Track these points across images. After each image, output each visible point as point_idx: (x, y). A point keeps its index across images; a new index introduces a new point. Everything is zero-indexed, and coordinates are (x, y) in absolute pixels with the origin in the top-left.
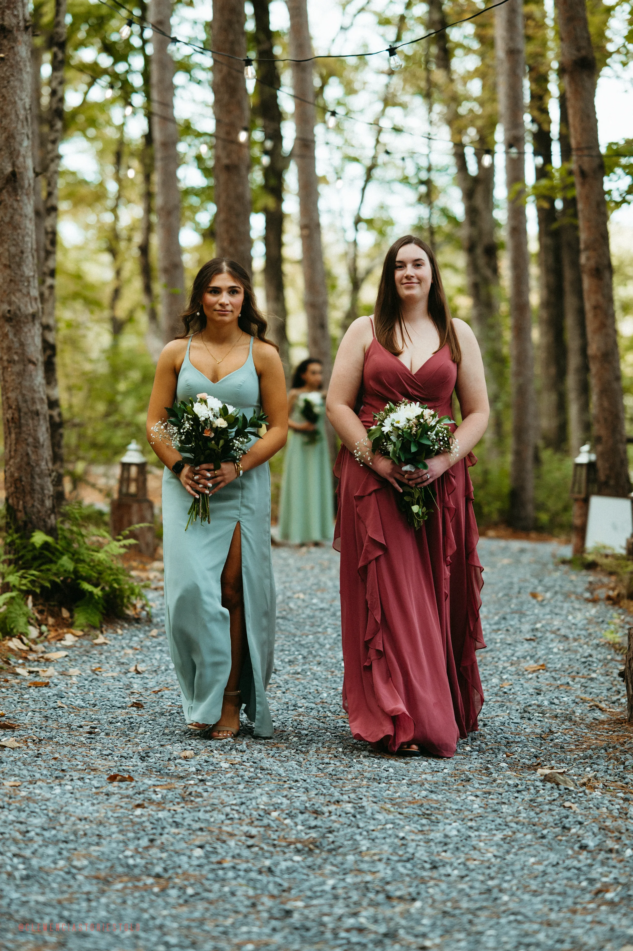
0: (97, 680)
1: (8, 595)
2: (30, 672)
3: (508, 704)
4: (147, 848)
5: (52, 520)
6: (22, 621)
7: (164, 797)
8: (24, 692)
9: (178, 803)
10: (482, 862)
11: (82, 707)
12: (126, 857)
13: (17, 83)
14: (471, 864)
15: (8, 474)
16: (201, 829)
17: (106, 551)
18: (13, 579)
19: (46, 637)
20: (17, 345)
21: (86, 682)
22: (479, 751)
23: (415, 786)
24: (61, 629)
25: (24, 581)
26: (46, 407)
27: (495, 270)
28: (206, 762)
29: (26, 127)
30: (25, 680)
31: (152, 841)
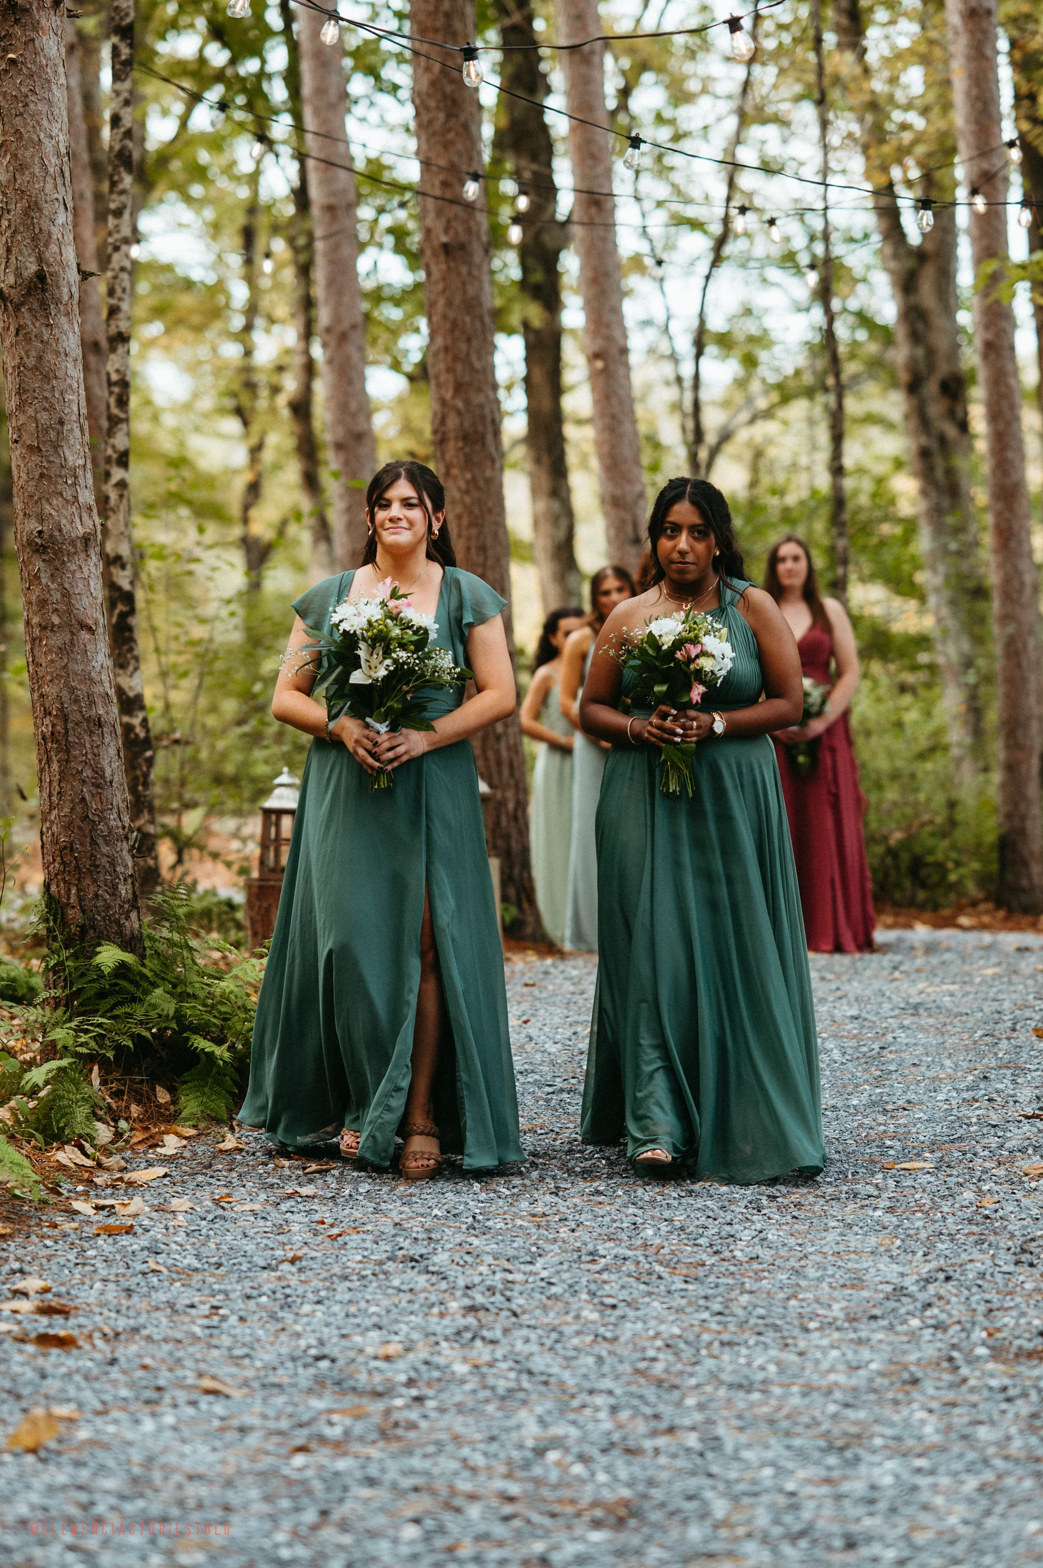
0: (224, 1219)
1: (54, 1064)
2: (98, 1208)
3: (992, 1238)
4: (314, 1528)
5: (133, 923)
6: (81, 1112)
7: (347, 1433)
8: (86, 1245)
9: (374, 1442)
10: (940, 1533)
11: (196, 1270)
12: (277, 1546)
13: (42, 107)
14: (920, 1538)
15: (47, 839)
16: (416, 1489)
17: (236, 977)
18: (60, 1035)
19: (127, 1141)
20: (57, 596)
21: (204, 1223)
22: (935, 1327)
23: (815, 1395)
24: (155, 1125)
25: (83, 1038)
26: (115, 709)
27: (963, 426)
28: (427, 1363)
29: (61, 188)
30: (89, 1223)
31: (324, 1513)
